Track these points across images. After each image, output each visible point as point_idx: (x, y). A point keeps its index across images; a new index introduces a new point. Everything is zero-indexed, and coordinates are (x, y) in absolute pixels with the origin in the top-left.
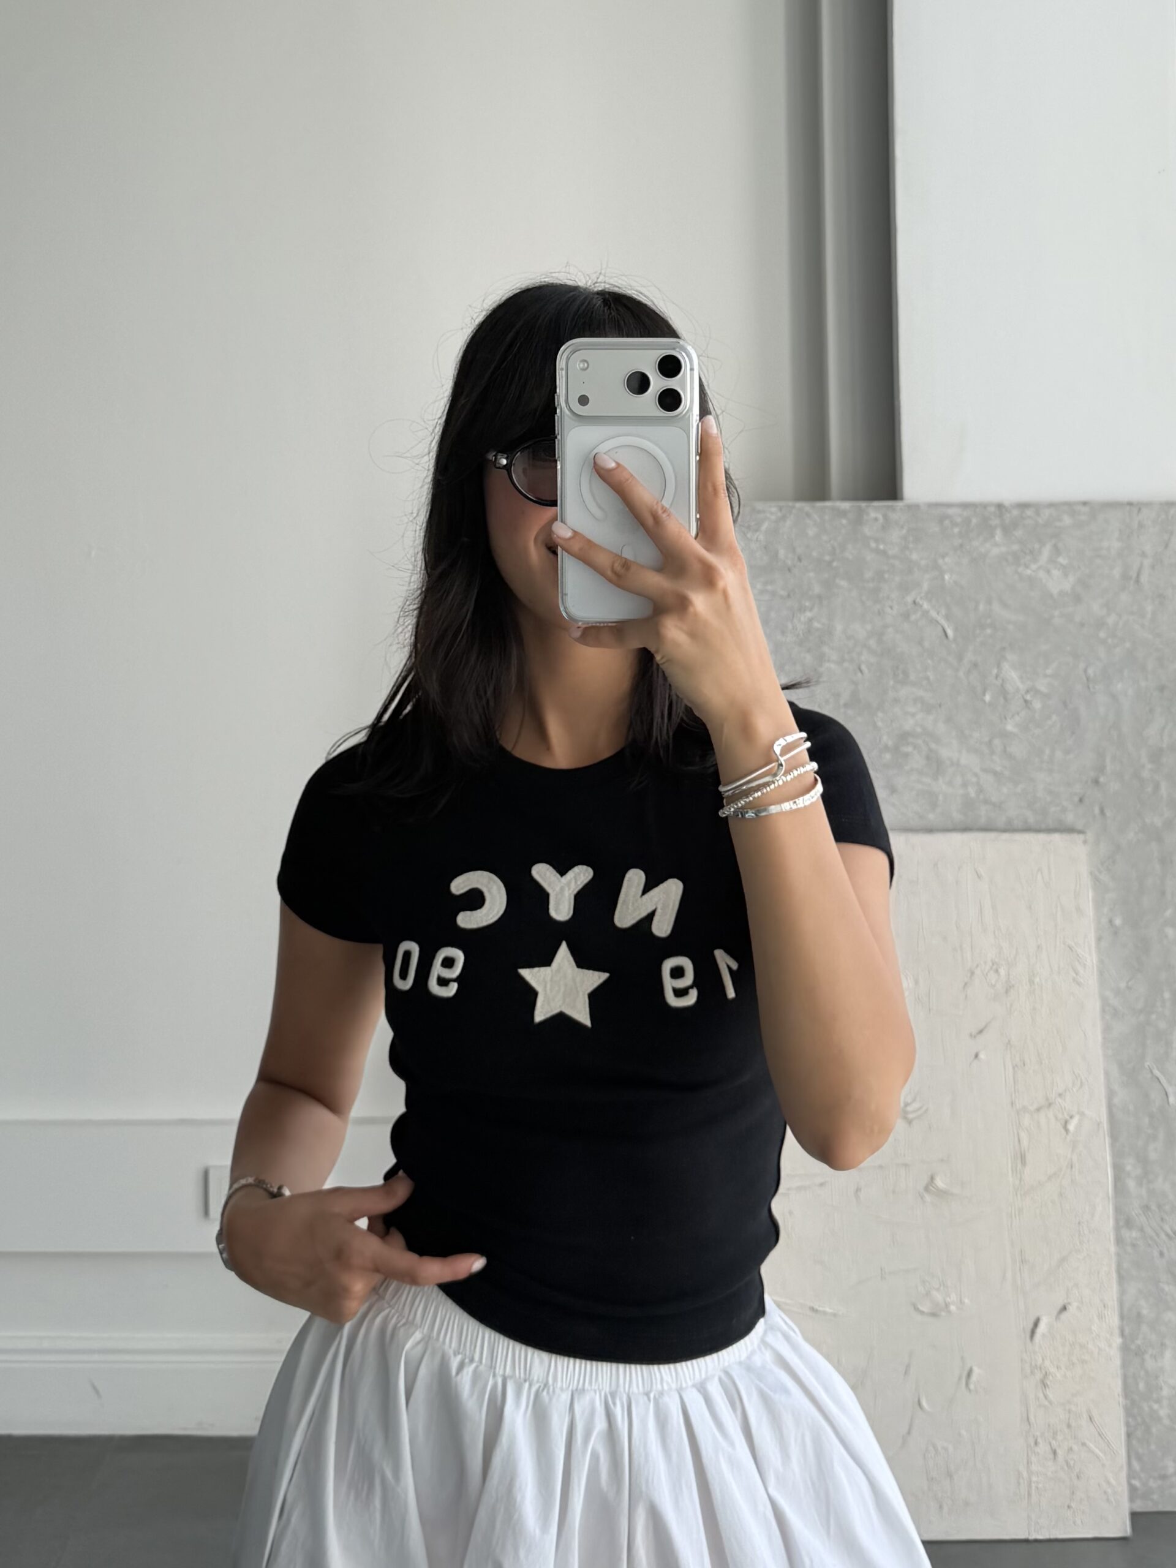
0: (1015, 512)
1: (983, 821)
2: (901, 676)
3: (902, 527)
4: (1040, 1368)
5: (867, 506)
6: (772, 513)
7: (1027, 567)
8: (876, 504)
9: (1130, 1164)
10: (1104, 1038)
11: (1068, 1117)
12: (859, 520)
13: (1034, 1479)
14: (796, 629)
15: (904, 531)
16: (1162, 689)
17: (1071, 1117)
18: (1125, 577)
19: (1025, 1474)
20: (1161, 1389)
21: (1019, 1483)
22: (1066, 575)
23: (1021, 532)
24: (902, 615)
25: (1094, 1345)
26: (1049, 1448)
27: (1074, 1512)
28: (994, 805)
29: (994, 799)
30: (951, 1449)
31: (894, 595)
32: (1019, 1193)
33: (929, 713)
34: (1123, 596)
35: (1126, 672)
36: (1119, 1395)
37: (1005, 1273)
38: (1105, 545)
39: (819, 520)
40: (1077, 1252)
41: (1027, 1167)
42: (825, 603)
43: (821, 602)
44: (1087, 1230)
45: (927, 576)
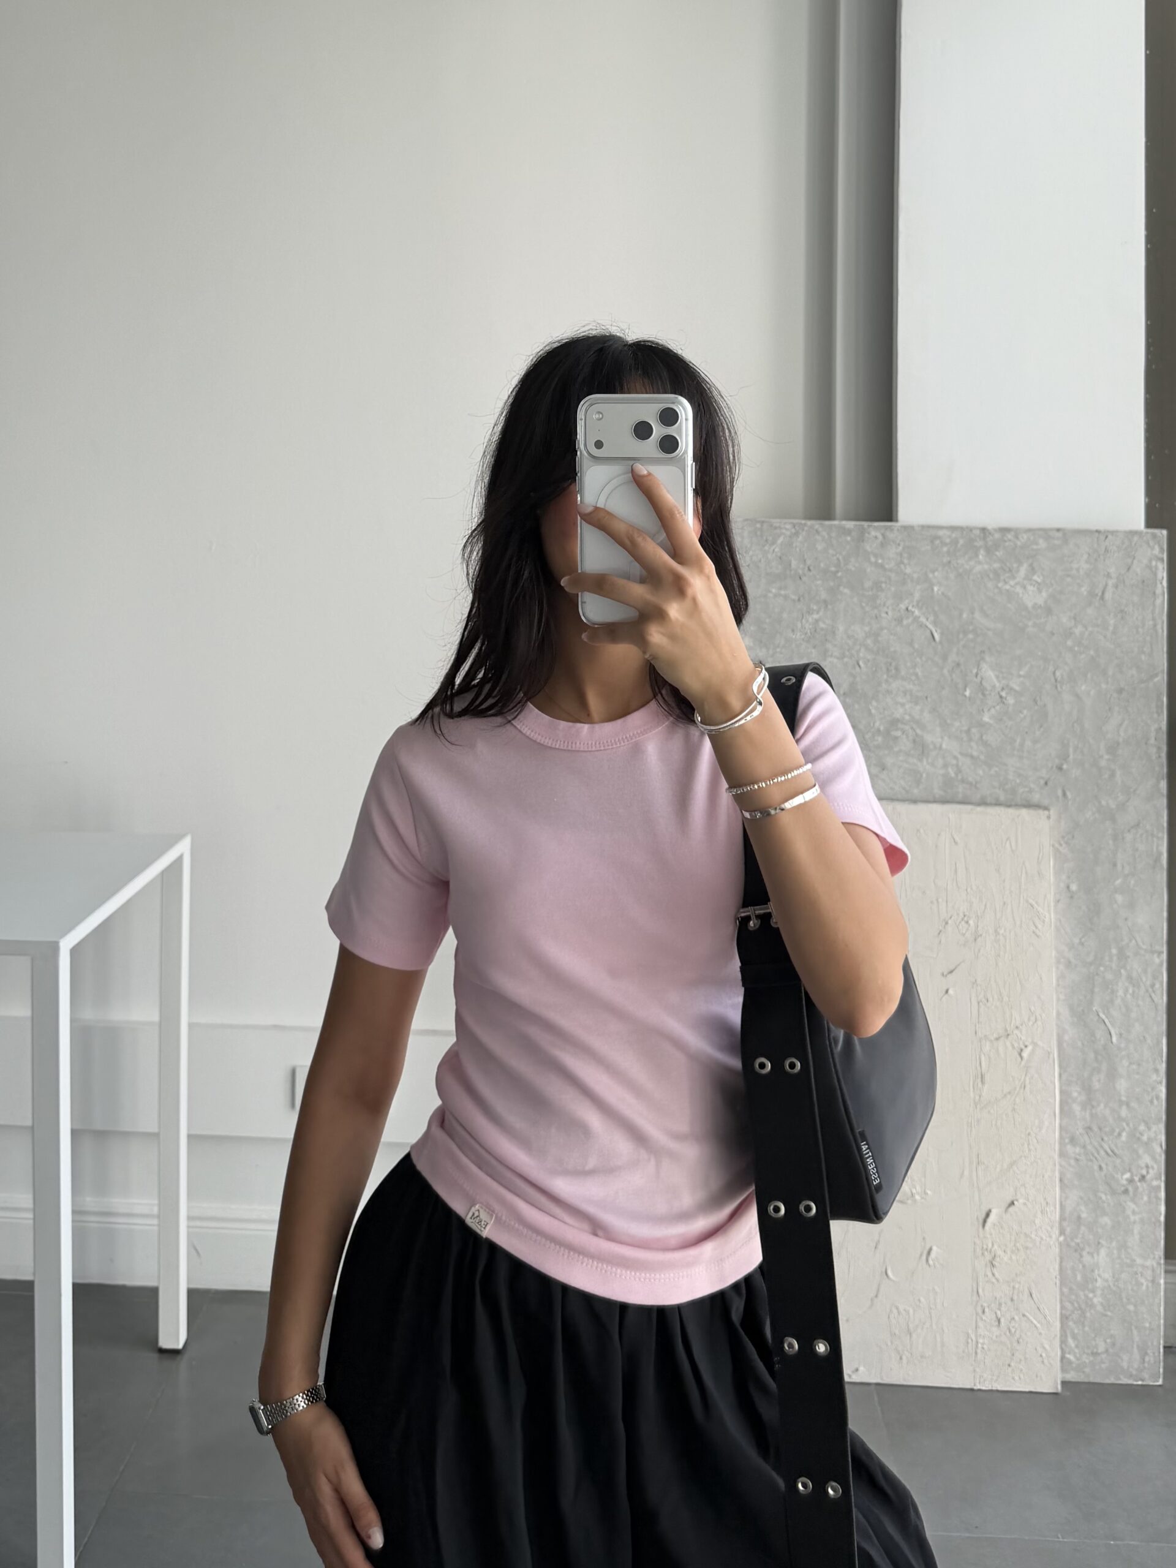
0: (997, 536)
1: (960, 797)
2: (894, 671)
3: (899, 545)
4: (990, 1252)
5: (869, 526)
6: (786, 529)
7: (1006, 583)
8: (876, 524)
9: (1075, 1092)
10: (1058, 985)
11: (1023, 1047)
12: (861, 538)
13: (981, 1341)
14: (805, 628)
15: (901, 548)
17: (1026, 1046)
18: (1092, 594)
19: (974, 1338)
20: (1096, 1280)
21: (968, 1343)
22: (1040, 591)
23: (1001, 553)
24: (895, 620)
25: (1036, 1235)
26: (994, 1316)
27: (1013, 1370)
28: (971, 784)
29: (970, 779)
30: (911, 1311)
31: (889, 602)
32: (978, 1106)
33: (916, 704)
34: (1090, 611)
35: (1089, 676)
36: (1056, 1278)
37: (963, 1172)
38: (1075, 566)
39: (826, 536)
40: (1025, 1157)
41: (986, 1086)
42: (830, 607)
43: (827, 606)
44: (1035, 1141)
45: (918, 587)
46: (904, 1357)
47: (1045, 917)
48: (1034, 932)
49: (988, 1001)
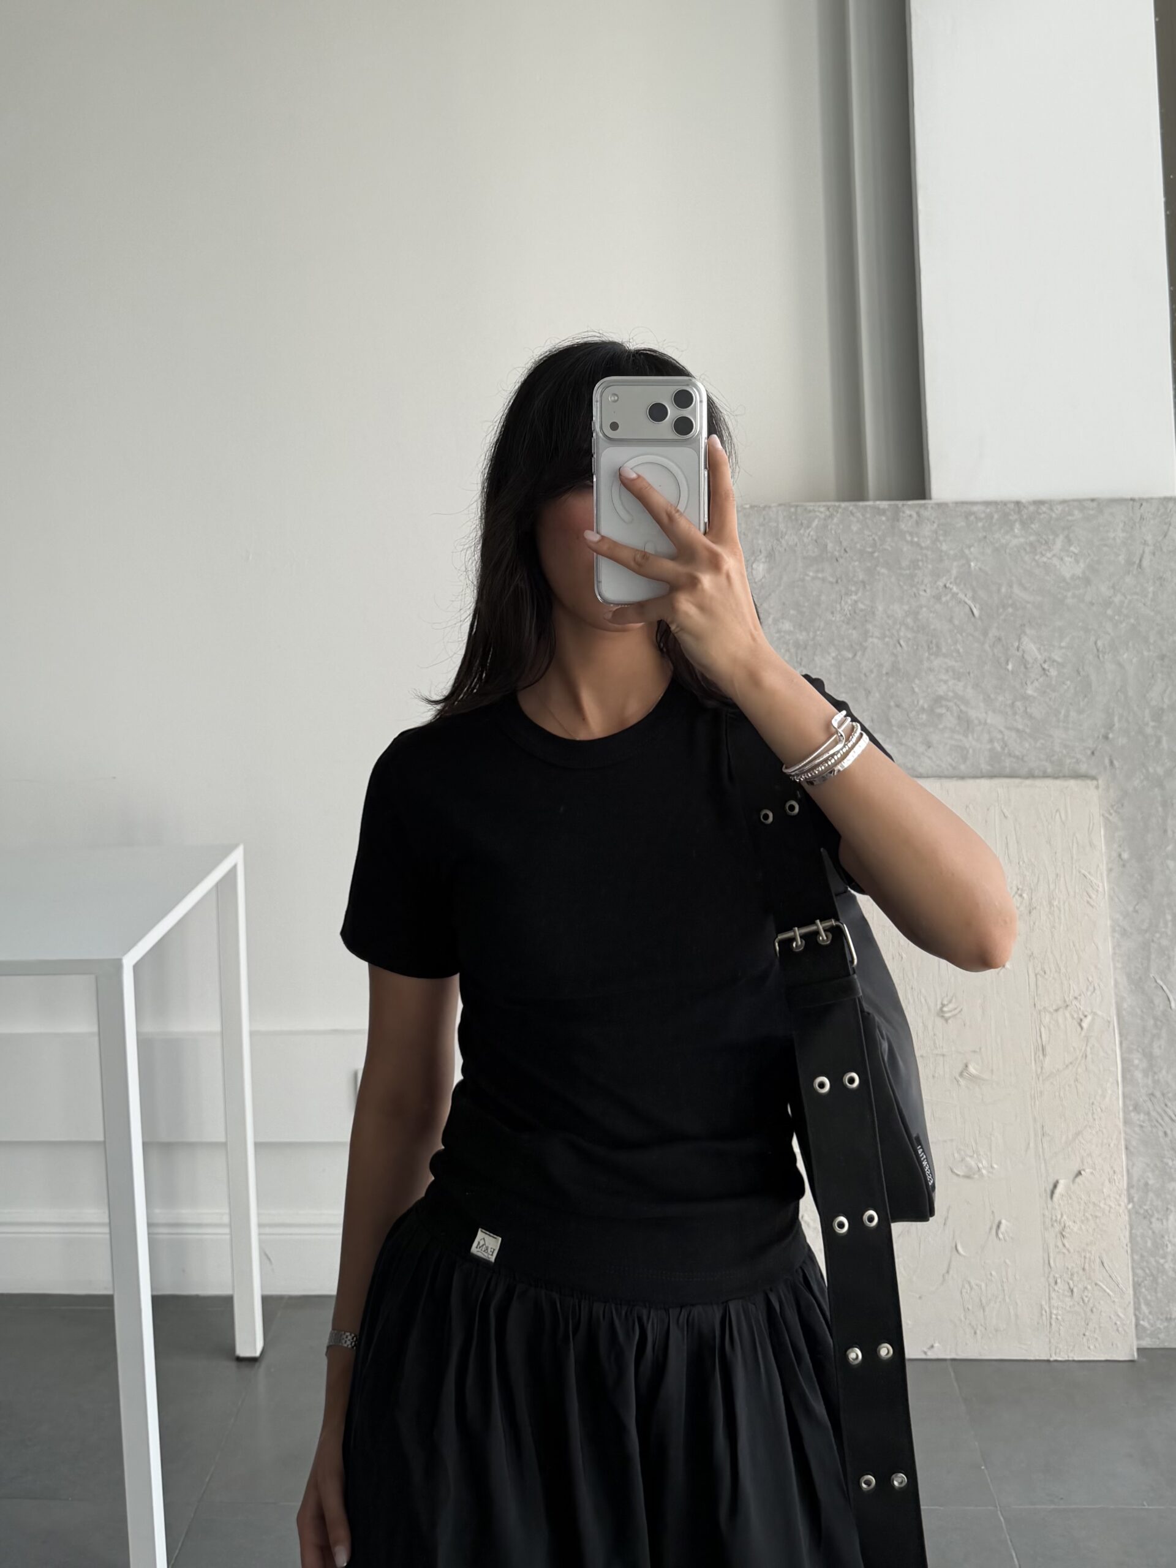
0: (1032, 508)
1: (1008, 770)
2: (934, 649)
3: (934, 522)
4: (1060, 1223)
5: (903, 505)
6: (821, 512)
7: (1042, 555)
8: (910, 503)
9: (1137, 1059)
10: (1114, 954)
11: (1082, 1017)
12: (896, 517)
13: (1055, 1312)
14: (844, 610)
15: (935, 525)
16: (1162, 657)
17: (1086, 1016)
18: (1129, 562)
19: (1048, 1310)
20: (1167, 1246)
21: (1042, 1315)
22: (1077, 562)
23: (1037, 526)
24: (934, 597)
25: (1105, 1204)
26: (1067, 1287)
27: (1088, 1340)
28: (1017, 757)
29: (1017, 753)
30: (983, 1285)
31: (926, 581)
32: (1041, 1078)
33: (959, 680)
34: (1129, 579)
35: (1130, 644)
36: (1127, 1245)
37: (1029, 1144)
38: (1111, 535)
39: (861, 517)
40: (1090, 1127)
41: (1047, 1059)
42: (868, 587)
43: (865, 587)
44: (1099, 1109)
45: (955, 564)
46: (978, 1332)
47: (1098, 886)
48: (1088, 902)
49: (1045, 973)
